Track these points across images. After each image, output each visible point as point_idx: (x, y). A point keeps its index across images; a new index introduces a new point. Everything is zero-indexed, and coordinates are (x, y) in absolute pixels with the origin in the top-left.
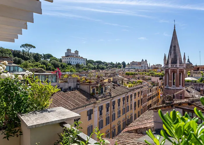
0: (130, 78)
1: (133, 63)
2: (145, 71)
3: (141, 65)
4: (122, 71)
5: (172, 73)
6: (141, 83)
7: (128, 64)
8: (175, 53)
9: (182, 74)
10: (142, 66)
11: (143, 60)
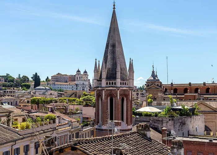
0: (33, 111)
1: (58, 78)
2: (74, 95)
3: (76, 82)
4: (29, 96)
5: (109, 98)
6: (52, 121)
7: (47, 79)
8: (114, 59)
9: (127, 100)
10: (77, 85)
11: (78, 71)
